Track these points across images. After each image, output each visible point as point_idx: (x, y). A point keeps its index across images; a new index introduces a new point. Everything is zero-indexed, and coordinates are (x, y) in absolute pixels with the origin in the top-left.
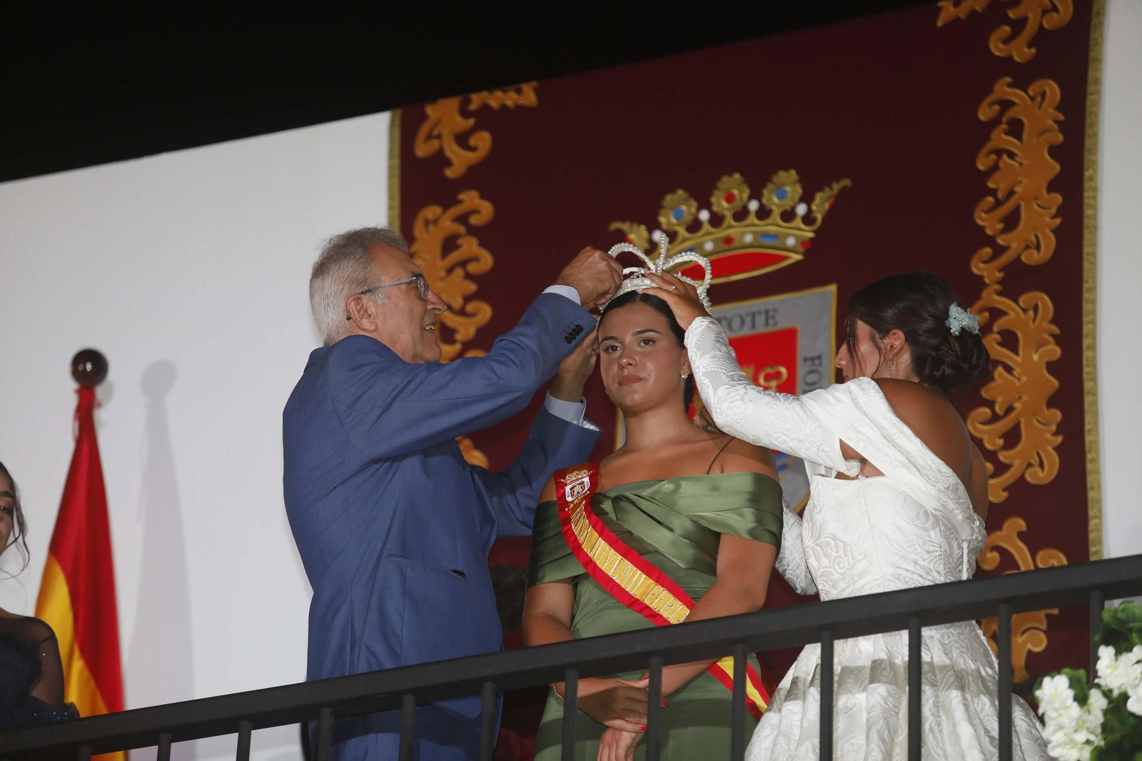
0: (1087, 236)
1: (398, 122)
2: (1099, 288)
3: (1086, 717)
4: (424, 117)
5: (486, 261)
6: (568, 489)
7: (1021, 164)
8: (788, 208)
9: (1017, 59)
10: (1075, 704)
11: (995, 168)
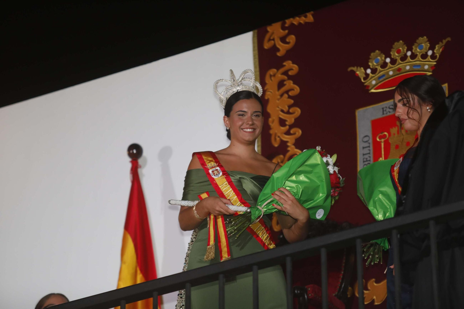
1: (256, 35)
4: (267, 32)
5: (297, 90)
8: (424, 53)
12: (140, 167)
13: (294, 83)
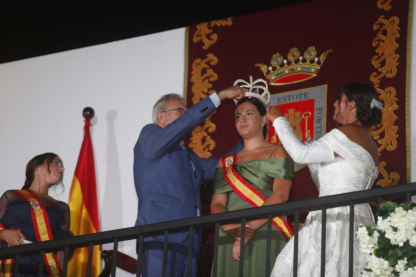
0: (407, 68)
1: (188, 31)
2: (411, 85)
3: (372, 239)
4: (196, 29)
5: (215, 77)
6: (226, 163)
7: (386, 45)
8: (312, 59)
9: (386, 9)
10: (368, 236)
11: (378, 46)
12: (92, 125)
13: (214, 71)
